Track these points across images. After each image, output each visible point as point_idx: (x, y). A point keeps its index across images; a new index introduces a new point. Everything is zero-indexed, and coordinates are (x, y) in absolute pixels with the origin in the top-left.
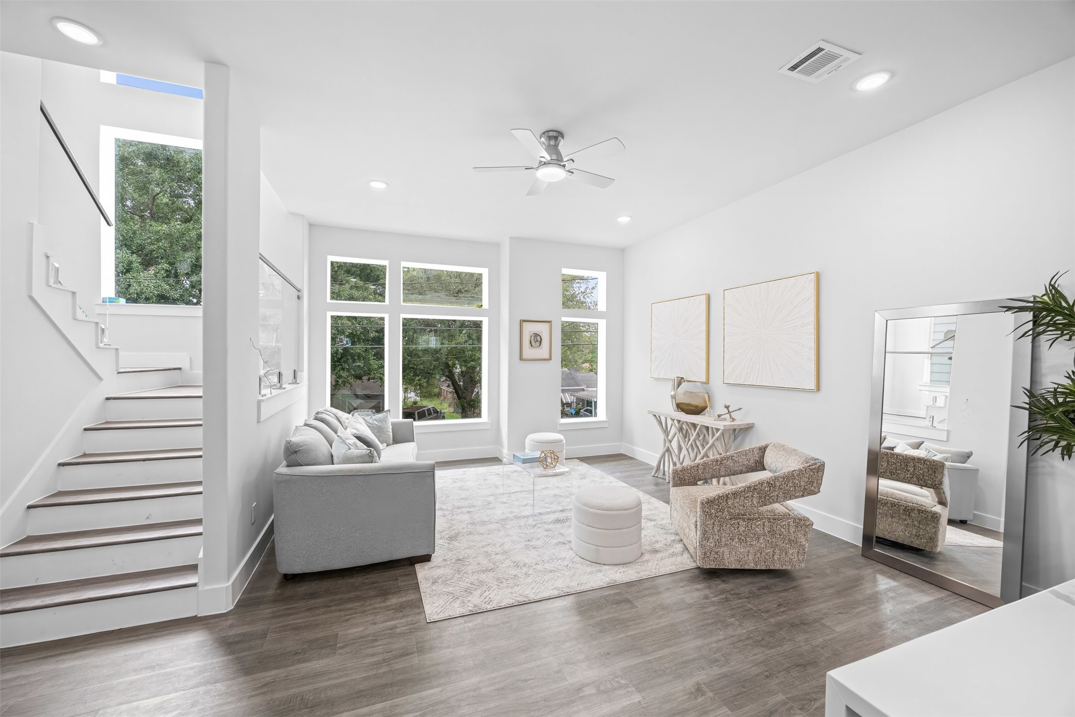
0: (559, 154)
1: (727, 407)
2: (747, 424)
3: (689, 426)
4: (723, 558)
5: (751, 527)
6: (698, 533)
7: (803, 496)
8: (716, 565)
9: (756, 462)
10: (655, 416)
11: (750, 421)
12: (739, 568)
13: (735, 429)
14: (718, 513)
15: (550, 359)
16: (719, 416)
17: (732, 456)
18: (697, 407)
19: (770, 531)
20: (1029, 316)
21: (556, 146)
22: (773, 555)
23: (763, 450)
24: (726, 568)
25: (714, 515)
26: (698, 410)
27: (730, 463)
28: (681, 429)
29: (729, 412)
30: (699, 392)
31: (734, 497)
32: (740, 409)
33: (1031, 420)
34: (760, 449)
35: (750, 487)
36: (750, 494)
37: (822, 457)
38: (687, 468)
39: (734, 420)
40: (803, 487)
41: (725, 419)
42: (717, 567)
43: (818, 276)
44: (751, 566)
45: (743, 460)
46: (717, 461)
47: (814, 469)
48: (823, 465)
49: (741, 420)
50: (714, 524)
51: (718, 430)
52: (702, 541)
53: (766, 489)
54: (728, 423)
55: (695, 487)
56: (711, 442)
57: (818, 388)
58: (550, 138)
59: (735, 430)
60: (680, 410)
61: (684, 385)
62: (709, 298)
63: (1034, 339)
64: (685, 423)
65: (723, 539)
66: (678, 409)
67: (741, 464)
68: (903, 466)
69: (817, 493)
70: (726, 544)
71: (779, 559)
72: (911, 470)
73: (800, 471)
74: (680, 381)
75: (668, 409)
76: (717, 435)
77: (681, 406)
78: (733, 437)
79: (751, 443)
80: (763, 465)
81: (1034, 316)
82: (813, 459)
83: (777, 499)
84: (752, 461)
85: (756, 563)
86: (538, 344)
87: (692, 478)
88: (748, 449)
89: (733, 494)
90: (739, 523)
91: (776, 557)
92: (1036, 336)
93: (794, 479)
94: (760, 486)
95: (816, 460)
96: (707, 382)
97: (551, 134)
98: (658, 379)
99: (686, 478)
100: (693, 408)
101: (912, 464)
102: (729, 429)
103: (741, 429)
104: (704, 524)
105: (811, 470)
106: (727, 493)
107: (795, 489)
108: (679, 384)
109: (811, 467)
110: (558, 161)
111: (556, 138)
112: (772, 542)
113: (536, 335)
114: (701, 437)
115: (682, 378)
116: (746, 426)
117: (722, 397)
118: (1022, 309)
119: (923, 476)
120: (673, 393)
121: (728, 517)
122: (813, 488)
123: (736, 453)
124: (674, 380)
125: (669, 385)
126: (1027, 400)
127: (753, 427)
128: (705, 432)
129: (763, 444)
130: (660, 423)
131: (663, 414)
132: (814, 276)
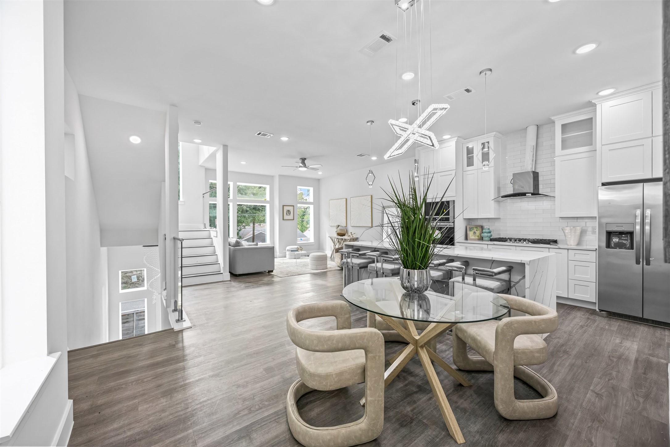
0: (305, 164)
1: (351, 233)
3: (341, 240)
10: (330, 238)
15: (294, 219)
16: (349, 236)
18: (343, 234)
21: (304, 162)
26: (344, 235)
28: (339, 241)
30: (344, 229)
32: (355, 233)
39: (353, 236)
41: (351, 237)
43: (372, 196)
51: (348, 239)
57: (372, 226)
58: (303, 160)
59: (354, 239)
61: (339, 227)
62: (346, 199)
66: (338, 235)
74: (339, 226)
75: (335, 235)
76: (348, 241)
86: (289, 214)
96: (346, 226)
97: (303, 159)
98: (331, 226)
102: (352, 239)
108: (338, 227)
110: (305, 166)
111: (304, 160)
113: (288, 211)
116: (356, 238)
117: (350, 230)
120: (336, 230)
124: (336, 226)
125: (335, 228)
127: (358, 238)
128: (345, 240)
130: (332, 240)
131: (333, 237)
132: (370, 196)
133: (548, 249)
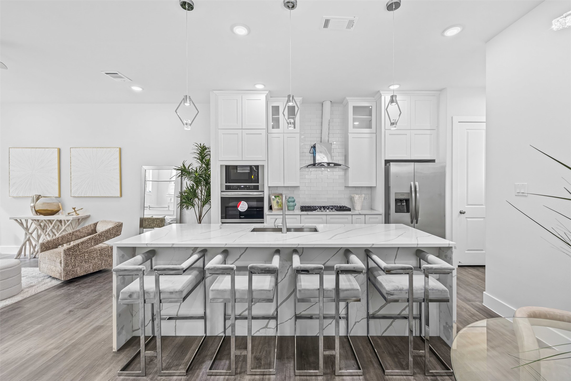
1: (74, 209)
2: (87, 216)
3: (47, 222)
4: (77, 272)
5: (91, 255)
6: (62, 265)
7: (114, 237)
8: (73, 277)
9: (92, 230)
10: (16, 220)
11: (88, 214)
12: (86, 274)
13: (79, 219)
14: (73, 253)
16: (69, 214)
17: (79, 230)
18: (52, 211)
19: (100, 254)
20: (180, 171)
22: (102, 264)
23: (96, 225)
24: (78, 276)
25: (71, 255)
26: (53, 213)
27: (78, 233)
28: (40, 225)
29: (75, 211)
30: (54, 203)
31: (82, 244)
32: (82, 209)
33: (181, 200)
34: (94, 224)
35: (90, 238)
36: (90, 241)
37: (121, 221)
38: (51, 241)
39: (78, 214)
40: (114, 234)
41: (73, 215)
42: (73, 278)
43: (120, 149)
44: (92, 271)
45: (85, 231)
46: (70, 234)
47: (119, 226)
48: (122, 224)
49: (82, 214)
50: (71, 258)
51: (68, 221)
52: (65, 268)
53: (98, 237)
54: (75, 216)
55: (57, 249)
56: (63, 228)
57: (121, 196)
60: (39, 214)
61: (41, 199)
62: (59, 150)
63: (181, 177)
64: (44, 221)
65: (76, 264)
66: (37, 214)
67: (84, 232)
68: (153, 222)
69: (120, 235)
70: (78, 266)
71: (104, 265)
72: (155, 223)
73: (113, 227)
74: (38, 198)
75: (31, 215)
76: (68, 224)
77: (39, 212)
78: (78, 223)
79: (89, 223)
80: (96, 231)
81: (181, 172)
82: (118, 222)
83: (103, 241)
84: (90, 230)
85: (93, 269)
87: (55, 245)
88: (88, 225)
89: (81, 243)
90: (85, 255)
91: (103, 264)
92: (182, 177)
93: (110, 231)
94: (95, 237)
95: (119, 222)
96: (60, 196)
98: (14, 198)
99: (50, 246)
100: (50, 212)
101: (155, 221)
102: (76, 219)
103: (83, 218)
104: (66, 260)
105: (117, 226)
106: (78, 243)
107: (111, 235)
109: (117, 225)
112: (101, 259)
114: (56, 227)
115: (40, 195)
116: (86, 217)
117: (70, 204)
118: (178, 170)
119: (159, 224)
120: (32, 205)
121: (79, 254)
122: (118, 233)
123: (81, 228)
124: (33, 197)
125: (30, 200)
126: (180, 195)
127: (90, 217)
128: (58, 223)
129: (95, 222)
130: (22, 224)
131: (23, 218)
132: (118, 149)
133: (351, 215)
